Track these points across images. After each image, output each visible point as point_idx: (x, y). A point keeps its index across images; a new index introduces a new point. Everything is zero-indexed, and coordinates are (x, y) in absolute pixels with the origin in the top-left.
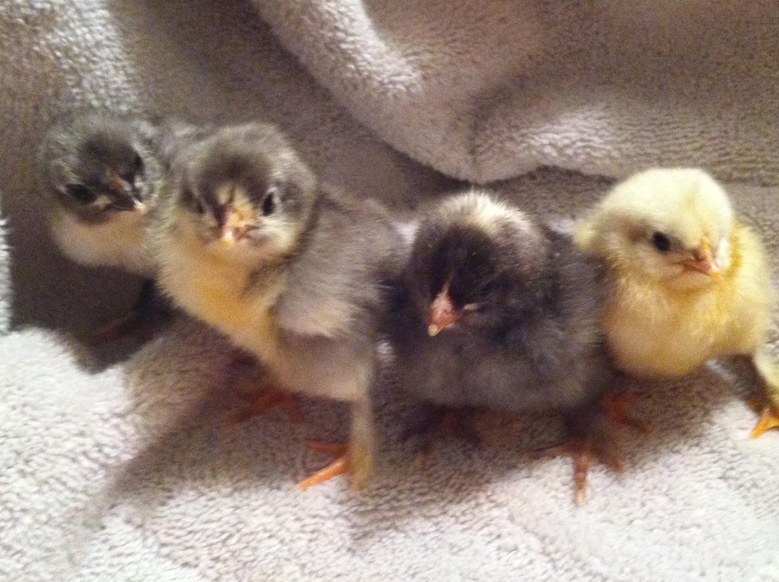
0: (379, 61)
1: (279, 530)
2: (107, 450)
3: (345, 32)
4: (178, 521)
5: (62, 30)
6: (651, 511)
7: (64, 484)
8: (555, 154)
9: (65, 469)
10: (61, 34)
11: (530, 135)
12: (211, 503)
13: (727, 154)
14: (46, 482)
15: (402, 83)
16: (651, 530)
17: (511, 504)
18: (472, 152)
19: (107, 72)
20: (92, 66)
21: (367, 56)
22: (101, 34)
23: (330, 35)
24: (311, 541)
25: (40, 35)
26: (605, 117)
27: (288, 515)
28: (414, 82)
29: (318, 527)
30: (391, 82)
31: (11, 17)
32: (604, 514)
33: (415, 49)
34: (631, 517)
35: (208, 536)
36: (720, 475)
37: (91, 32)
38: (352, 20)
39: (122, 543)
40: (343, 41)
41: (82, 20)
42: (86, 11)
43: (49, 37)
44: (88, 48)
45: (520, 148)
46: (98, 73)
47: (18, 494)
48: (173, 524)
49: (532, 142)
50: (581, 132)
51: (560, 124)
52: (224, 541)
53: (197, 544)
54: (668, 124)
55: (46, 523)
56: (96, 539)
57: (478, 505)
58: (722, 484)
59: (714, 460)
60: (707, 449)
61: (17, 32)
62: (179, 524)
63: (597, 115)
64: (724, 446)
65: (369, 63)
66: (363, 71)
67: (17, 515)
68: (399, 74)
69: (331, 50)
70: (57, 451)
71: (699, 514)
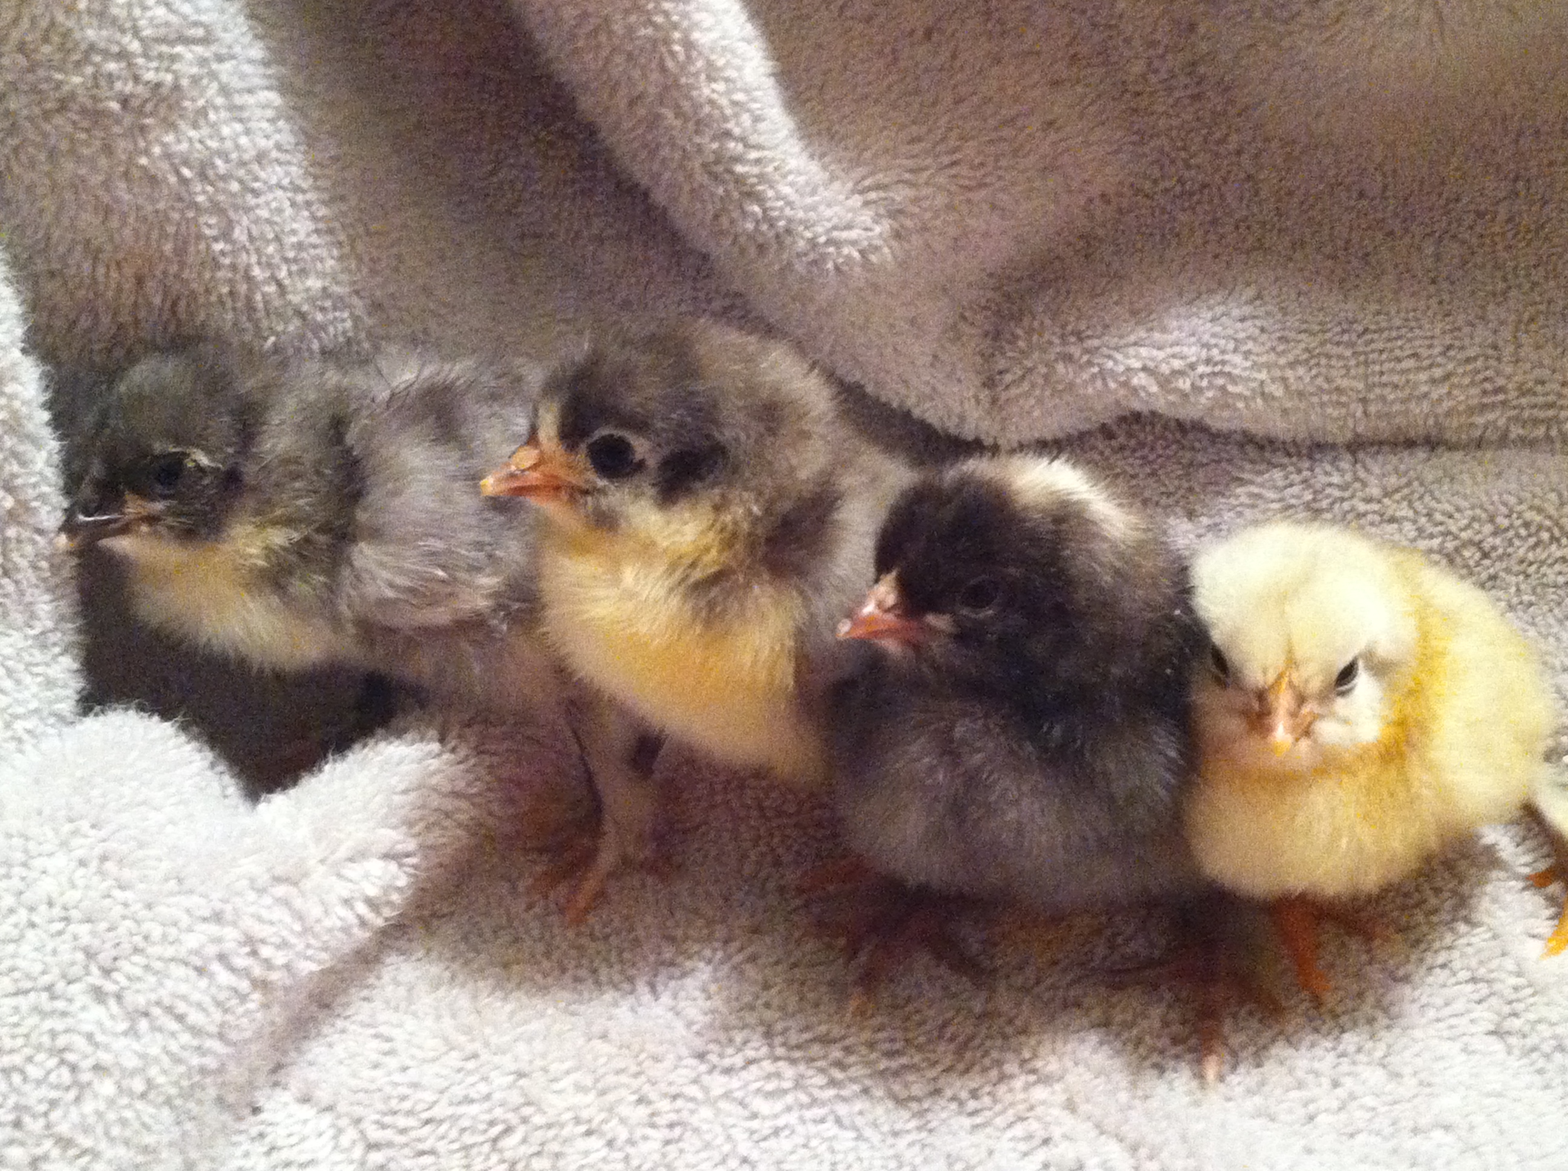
0: (809, 200)
1: (605, 1121)
2: (265, 951)
3: (743, 140)
4: (403, 1098)
5: (195, 126)
6: (1353, 1097)
7: (180, 1018)
8: (1154, 389)
9: (183, 989)
10: (192, 133)
11: (1105, 351)
12: (471, 1065)
13: (1497, 391)
14: (146, 1014)
15: (853, 243)
16: (1352, 1136)
17: (1070, 1078)
18: (990, 383)
19: (280, 211)
20: (251, 200)
21: (786, 190)
22: (267, 137)
23: (715, 146)
24: (668, 1142)
25: (151, 136)
26: (1255, 317)
27: (623, 1092)
28: (878, 242)
29: (685, 1115)
30: (830, 242)
31: (95, 99)
32: (1257, 1100)
33: (880, 177)
34: (1312, 1108)
35: (463, 1130)
36: (1492, 1028)
37: (248, 132)
38: (757, 119)
39: (293, 1140)
40: (738, 159)
41: (232, 108)
42: (239, 92)
43: (169, 138)
44: (242, 164)
45: (1085, 376)
46: (264, 213)
47: (90, 1037)
48: (394, 1104)
49: (1110, 364)
50: (1207, 346)
51: (1164, 330)
52: (495, 1140)
53: (442, 1147)
54: (1380, 331)
55: (143, 1096)
56: (241, 1132)
57: (1003, 1078)
58: (1496, 1045)
59: (1476, 997)
60: (1464, 975)
61: (106, 129)
62: (407, 1105)
63: (1236, 313)
64: (1500, 968)
65: (790, 204)
66: (778, 219)
67: (85, 1077)
68: (849, 227)
69: (715, 177)
70: (170, 951)
71: (1448, 1103)
